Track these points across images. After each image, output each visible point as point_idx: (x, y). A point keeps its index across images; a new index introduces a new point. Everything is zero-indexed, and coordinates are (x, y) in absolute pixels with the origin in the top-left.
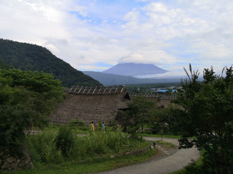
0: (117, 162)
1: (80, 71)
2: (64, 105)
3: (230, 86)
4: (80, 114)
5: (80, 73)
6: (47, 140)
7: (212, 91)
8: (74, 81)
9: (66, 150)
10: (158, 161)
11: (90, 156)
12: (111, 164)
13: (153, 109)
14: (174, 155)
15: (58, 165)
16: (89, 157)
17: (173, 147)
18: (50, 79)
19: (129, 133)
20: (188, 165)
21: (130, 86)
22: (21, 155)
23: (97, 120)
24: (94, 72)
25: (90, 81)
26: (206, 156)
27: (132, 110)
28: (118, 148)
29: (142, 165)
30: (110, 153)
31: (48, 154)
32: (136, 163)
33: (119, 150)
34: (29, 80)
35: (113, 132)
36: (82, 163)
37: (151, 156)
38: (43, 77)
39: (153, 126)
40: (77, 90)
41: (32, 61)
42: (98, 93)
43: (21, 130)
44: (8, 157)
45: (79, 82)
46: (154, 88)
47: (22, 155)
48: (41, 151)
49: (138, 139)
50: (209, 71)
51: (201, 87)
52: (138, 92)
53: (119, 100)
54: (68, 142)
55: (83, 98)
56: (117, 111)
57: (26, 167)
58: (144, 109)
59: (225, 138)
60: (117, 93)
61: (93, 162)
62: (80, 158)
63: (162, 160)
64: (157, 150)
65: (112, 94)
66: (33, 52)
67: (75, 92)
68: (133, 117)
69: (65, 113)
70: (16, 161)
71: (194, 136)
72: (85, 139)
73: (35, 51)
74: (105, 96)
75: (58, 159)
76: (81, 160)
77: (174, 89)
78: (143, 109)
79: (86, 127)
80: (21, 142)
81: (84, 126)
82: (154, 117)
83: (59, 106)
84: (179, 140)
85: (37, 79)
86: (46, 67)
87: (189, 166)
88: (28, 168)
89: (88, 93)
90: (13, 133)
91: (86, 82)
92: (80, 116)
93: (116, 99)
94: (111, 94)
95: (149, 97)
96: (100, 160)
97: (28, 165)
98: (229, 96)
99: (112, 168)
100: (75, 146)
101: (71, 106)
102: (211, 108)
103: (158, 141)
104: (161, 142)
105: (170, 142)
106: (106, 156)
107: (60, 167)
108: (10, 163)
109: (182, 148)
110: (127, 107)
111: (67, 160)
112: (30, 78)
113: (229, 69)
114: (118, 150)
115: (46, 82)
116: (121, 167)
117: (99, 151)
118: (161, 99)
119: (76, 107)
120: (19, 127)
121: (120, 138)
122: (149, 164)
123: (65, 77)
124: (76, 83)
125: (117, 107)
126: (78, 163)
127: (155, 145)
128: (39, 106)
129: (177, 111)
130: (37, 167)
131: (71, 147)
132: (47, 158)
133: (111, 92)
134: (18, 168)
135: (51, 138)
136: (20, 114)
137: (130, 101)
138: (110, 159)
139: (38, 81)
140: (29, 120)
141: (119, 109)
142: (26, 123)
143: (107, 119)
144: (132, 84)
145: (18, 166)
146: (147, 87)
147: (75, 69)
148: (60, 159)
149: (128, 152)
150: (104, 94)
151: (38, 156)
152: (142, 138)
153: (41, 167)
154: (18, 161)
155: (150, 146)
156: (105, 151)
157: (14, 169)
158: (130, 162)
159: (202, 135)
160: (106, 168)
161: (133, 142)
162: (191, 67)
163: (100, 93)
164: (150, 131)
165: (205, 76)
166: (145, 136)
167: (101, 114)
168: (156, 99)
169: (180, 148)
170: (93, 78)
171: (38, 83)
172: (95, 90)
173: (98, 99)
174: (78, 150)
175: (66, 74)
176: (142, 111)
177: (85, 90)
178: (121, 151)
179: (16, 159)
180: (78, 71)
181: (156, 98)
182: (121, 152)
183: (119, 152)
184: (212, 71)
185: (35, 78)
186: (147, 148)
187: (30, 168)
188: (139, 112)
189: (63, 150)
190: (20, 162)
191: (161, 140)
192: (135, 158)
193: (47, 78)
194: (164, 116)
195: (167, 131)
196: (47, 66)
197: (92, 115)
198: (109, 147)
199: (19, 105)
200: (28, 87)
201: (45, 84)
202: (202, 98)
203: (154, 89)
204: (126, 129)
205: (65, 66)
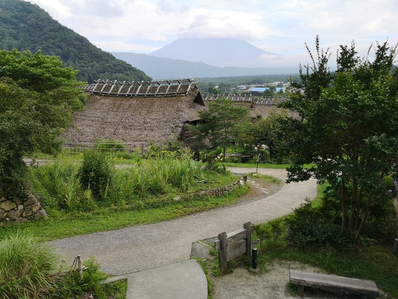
0: (185, 207)
1: (109, 53)
2: (85, 115)
3: (381, 76)
4: (115, 132)
5: (108, 57)
6: (64, 175)
7: (350, 86)
8: (97, 71)
9: (100, 189)
10: (250, 204)
11: (141, 198)
12: (175, 210)
13: (244, 120)
14: (276, 194)
15: (88, 214)
16: (138, 200)
17: (274, 181)
18: (55, 67)
19: (204, 161)
20: (300, 206)
21: (201, 81)
22: (23, 199)
23: (146, 141)
24: (134, 53)
25: (128, 72)
26: (329, 192)
27: (207, 124)
28: (187, 185)
29: (226, 210)
30: (174, 193)
31: (70, 196)
32: (216, 206)
33: (189, 189)
34: (16, 67)
35: (177, 159)
36: (128, 210)
37: (239, 197)
38: (43, 63)
39: (243, 151)
40: (107, 88)
41: (14, 32)
42: (147, 93)
43: (18, 156)
44: (3, 202)
45: (106, 73)
46: (244, 84)
47: (26, 198)
48: (56, 192)
49: (218, 171)
50: (347, 50)
51: (332, 78)
52: (216, 93)
53: (184, 106)
54: (102, 176)
55: (119, 102)
56: (181, 125)
57: (34, 217)
58: (229, 121)
59: (362, 163)
60: (180, 94)
61: (145, 207)
62: (124, 202)
63: (257, 202)
64: (249, 187)
65: (171, 95)
66: (13, 14)
67: (103, 91)
68: (209, 135)
69: (88, 130)
70: (17, 207)
71: (313, 162)
72: (128, 172)
73: (17, 11)
74: (158, 99)
75: (86, 203)
76: (126, 204)
77: (279, 86)
78: (226, 121)
79: (127, 153)
80: (21, 176)
81: (124, 152)
82: (245, 134)
83: (76, 116)
84: (288, 169)
85: (32, 66)
86: (43, 44)
87: (300, 209)
88: (38, 218)
89: (128, 93)
90: (6, 162)
91: (121, 74)
92: (115, 134)
93: (179, 105)
94: (169, 96)
95: (236, 101)
96: (157, 204)
97: (38, 213)
98: (377, 94)
99: (178, 215)
100: (113, 183)
101: (98, 117)
102: (347, 114)
103: (251, 174)
104: (256, 175)
105: (269, 175)
106: (167, 197)
107: (91, 216)
108: (7, 211)
109: (291, 182)
110: (198, 118)
111: (101, 205)
112: (17, 65)
113: (381, 46)
114: (187, 189)
115: (49, 71)
116: (192, 213)
117: (155, 190)
118: (256, 105)
119: (108, 118)
120: (15, 151)
121: (188, 170)
122: (237, 208)
123: (80, 65)
124: (101, 75)
125: (181, 119)
126: (122, 209)
127: (246, 179)
128: (44, 114)
129: (289, 121)
130: (53, 217)
131: (108, 185)
132: (69, 203)
133: (169, 92)
134: (22, 218)
135: (70, 171)
136: (14, 128)
137: (204, 107)
138: (174, 202)
139: (33, 70)
140: (30, 140)
141: (185, 123)
142: (27, 145)
143: (163, 139)
144: (206, 77)
145: (21, 216)
146: (231, 83)
147: (98, 47)
148: (91, 204)
149: (202, 190)
150: (157, 95)
151: (52, 200)
152: (225, 169)
153: (61, 217)
154: (21, 207)
155: (239, 181)
156: (166, 190)
157: (15, 220)
158: (206, 206)
159: (325, 160)
160: (168, 216)
161: (211, 176)
162: (318, 42)
163: (150, 94)
164: (237, 159)
165: (340, 59)
166: (229, 166)
167: (152, 130)
168: (248, 104)
169: (288, 182)
170: (133, 66)
171: (34, 74)
172: (140, 87)
173: (147, 104)
174: (119, 188)
175: (82, 59)
176: (224, 125)
177: (122, 87)
178: (191, 190)
179: (16, 204)
180: (104, 53)
181: (248, 102)
182: (191, 192)
183: (188, 192)
184: (352, 49)
185: (28, 65)
186: (234, 185)
187: (42, 219)
188: (219, 126)
189: (94, 190)
190: (24, 209)
191: (255, 171)
192: (214, 199)
193: (50, 65)
194: (262, 133)
195: (266, 158)
196: (45, 42)
197: (138, 132)
198: (171, 184)
199: (10, 113)
200: (20, 80)
201: (47, 75)
202: (333, 97)
203: (244, 86)
204: (198, 155)
205: (78, 43)
